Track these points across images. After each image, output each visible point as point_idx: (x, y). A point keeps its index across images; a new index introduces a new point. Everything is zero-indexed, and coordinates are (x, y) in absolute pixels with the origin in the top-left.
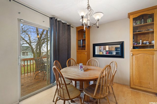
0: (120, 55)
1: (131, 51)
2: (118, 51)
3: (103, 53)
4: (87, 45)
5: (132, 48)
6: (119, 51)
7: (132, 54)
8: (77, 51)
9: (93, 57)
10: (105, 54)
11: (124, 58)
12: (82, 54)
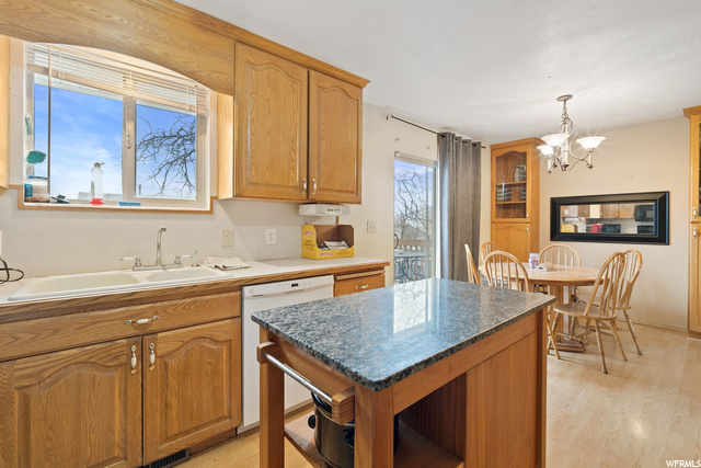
0: (653, 233)
1: (693, 222)
2: (647, 220)
3: (576, 227)
4: (533, 201)
5: (695, 213)
6: (650, 220)
7: (695, 233)
8: (492, 222)
9: (552, 239)
10: (582, 229)
11: (668, 244)
12: (511, 230)
